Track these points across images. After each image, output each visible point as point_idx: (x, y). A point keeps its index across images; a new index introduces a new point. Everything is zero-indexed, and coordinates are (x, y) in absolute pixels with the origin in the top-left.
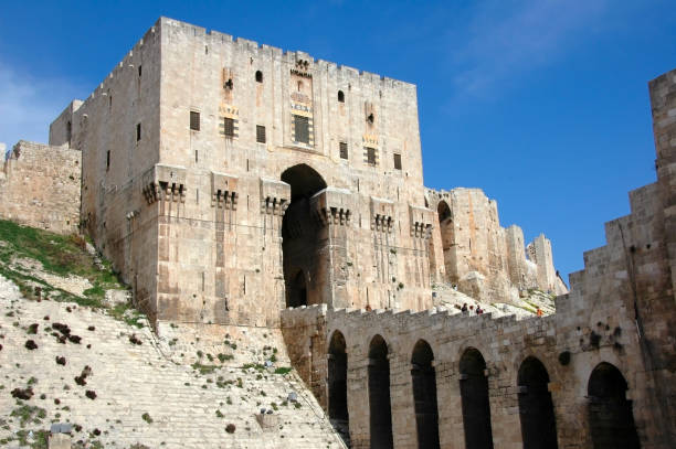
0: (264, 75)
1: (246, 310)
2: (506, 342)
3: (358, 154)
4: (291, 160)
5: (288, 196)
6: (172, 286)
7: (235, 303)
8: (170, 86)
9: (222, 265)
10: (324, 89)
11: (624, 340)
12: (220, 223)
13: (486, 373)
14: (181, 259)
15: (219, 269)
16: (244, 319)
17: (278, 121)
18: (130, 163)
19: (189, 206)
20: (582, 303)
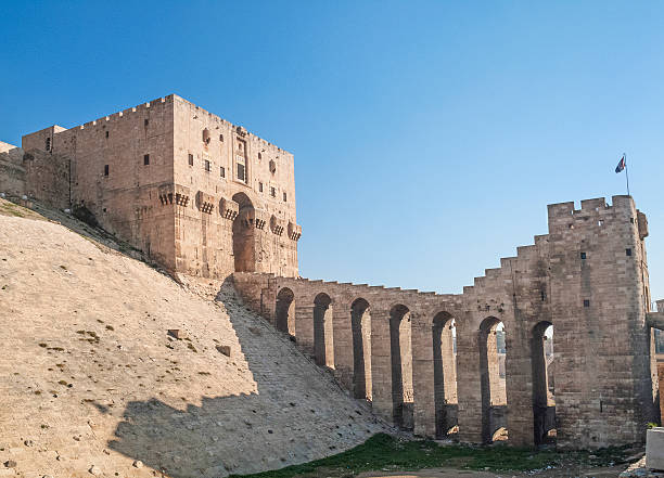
0: (224, 138)
1: (217, 271)
2: (427, 304)
4: (237, 189)
5: (237, 210)
6: (182, 254)
7: (212, 267)
9: (205, 244)
11: (505, 308)
12: (204, 221)
14: (186, 239)
15: (204, 247)
16: (216, 276)
17: (230, 166)
18: (135, 176)
19: (188, 209)
20: (482, 290)
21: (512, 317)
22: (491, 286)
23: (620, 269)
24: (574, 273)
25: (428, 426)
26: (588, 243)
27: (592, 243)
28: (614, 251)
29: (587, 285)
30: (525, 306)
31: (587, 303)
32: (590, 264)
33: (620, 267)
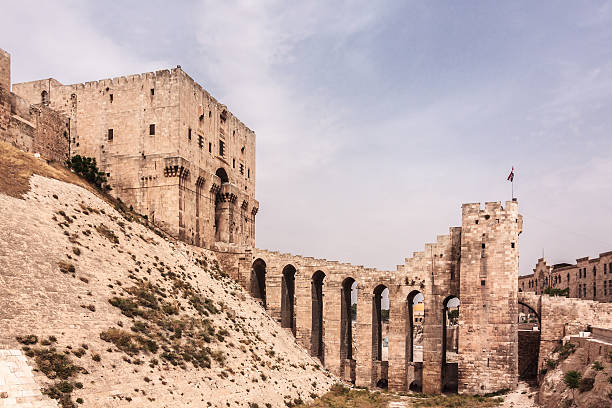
2: (370, 278)
3: (238, 166)
4: (219, 165)
5: (219, 184)
6: (183, 224)
7: (202, 236)
11: (426, 284)
12: (197, 193)
14: (186, 210)
15: (197, 218)
17: (215, 141)
19: (189, 182)
20: (410, 269)
21: (430, 291)
22: (417, 265)
23: (507, 258)
24: (476, 259)
25: (366, 379)
26: (487, 237)
27: (490, 237)
28: (504, 244)
29: (484, 269)
30: (439, 282)
31: (483, 283)
32: (487, 252)
33: (507, 256)
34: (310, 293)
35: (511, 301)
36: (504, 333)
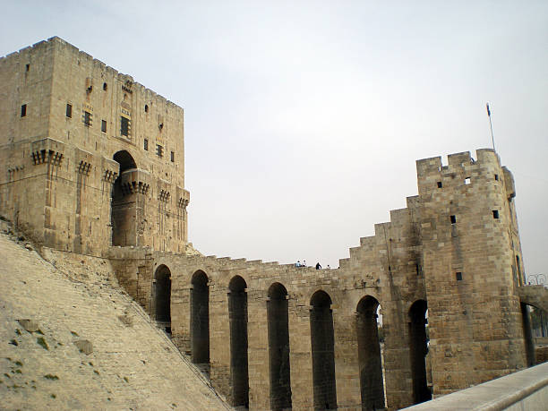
0: (108, 86)
1: (91, 245)
2: (304, 281)
3: (153, 147)
4: (118, 147)
5: (118, 171)
6: (52, 224)
7: (86, 240)
8: (57, 83)
9: (79, 212)
10: (138, 103)
11: (381, 285)
12: (79, 183)
13: (287, 297)
14: (57, 205)
15: (78, 215)
16: (90, 251)
17: (114, 119)
18: (11, 130)
19: (64, 170)
20: (357, 264)
21: (388, 295)
22: (366, 257)
23: (489, 235)
24: (445, 240)
26: (456, 205)
27: (461, 204)
28: (482, 214)
29: (458, 254)
30: (400, 281)
31: (459, 276)
32: (460, 229)
33: (489, 231)
34: (227, 310)
35: (504, 303)
36: (499, 356)
